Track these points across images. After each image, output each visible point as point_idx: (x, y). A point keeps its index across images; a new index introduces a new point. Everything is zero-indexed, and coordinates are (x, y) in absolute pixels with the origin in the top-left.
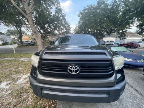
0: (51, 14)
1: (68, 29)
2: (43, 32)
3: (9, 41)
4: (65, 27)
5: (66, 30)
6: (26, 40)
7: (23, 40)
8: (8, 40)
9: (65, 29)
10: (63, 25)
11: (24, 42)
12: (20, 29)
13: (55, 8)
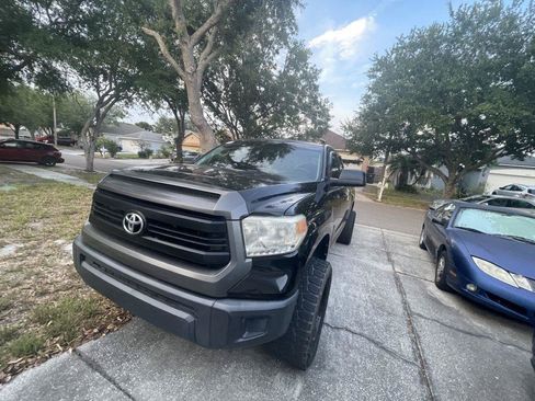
0: (272, 70)
1: (320, 123)
2: (241, 129)
3: (155, 148)
4: (313, 115)
5: (312, 127)
6: (194, 150)
7: (184, 149)
8: (153, 145)
9: (310, 121)
10: (306, 108)
11: (186, 155)
12: (183, 117)
13: (287, 51)
